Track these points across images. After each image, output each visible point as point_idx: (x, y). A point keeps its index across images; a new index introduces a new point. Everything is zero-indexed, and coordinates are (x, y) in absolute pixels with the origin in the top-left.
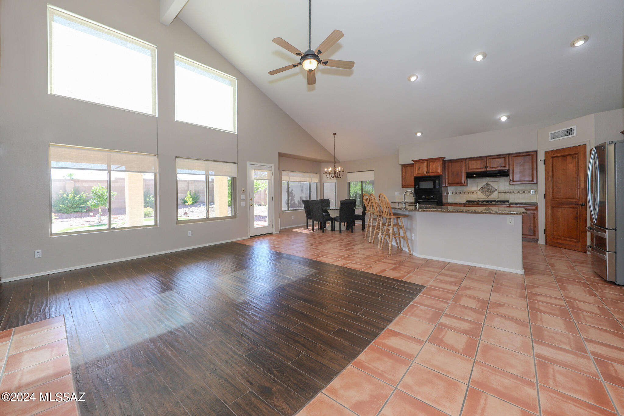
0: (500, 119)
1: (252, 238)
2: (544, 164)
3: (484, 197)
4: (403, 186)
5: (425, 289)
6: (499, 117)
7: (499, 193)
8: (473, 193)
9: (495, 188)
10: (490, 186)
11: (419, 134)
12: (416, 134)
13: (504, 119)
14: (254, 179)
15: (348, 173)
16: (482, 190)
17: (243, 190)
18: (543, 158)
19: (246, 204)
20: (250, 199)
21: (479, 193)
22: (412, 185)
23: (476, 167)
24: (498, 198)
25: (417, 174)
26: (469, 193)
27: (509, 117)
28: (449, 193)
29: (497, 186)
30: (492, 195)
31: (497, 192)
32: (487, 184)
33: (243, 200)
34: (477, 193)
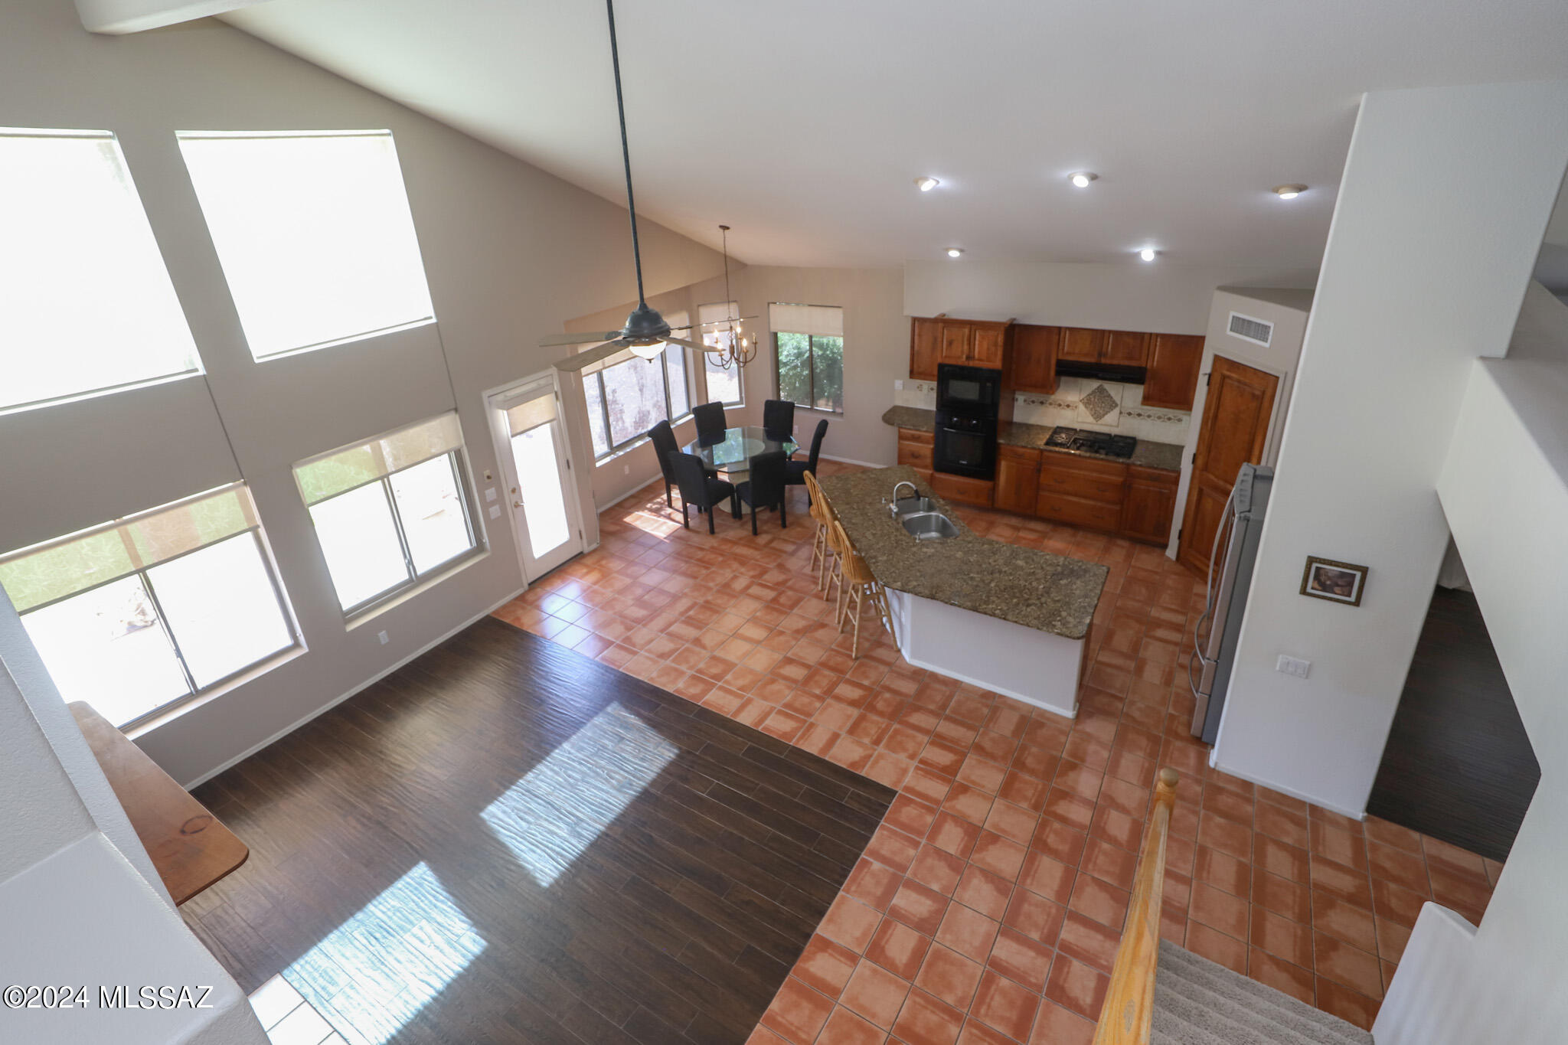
0: (1138, 254)
1: (535, 588)
2: (1209, 384)
3: (1091, 419)
4: (913, 374)
5: (894, 800)
6: (1137, 250)
7: (1121, 413)
8: (1068, 406)
9: (1114, 402)
10: (1105, 394)
11: (954, 254)
12: (948, 249)
13: (1147, 254)
14: (512, 436)
15: (771, 305)
16: (1087, 402)
17: (489, 477)
18: (1209, 371)
19: (504, 509)
20: (510, 490)
21: (1081, 407)
22: (934, 376)
23: (1080, 352)
24: (1118, 426)
25: (946, 357)
26: (1060, 405)
27: (1158, 253)
28: (1017, 400)
29: (1120, 395)
30: (1106, 417)
31: (1117, 411)
32: (1101, 390)
33: (493, 503)
34: (1076, 407)
